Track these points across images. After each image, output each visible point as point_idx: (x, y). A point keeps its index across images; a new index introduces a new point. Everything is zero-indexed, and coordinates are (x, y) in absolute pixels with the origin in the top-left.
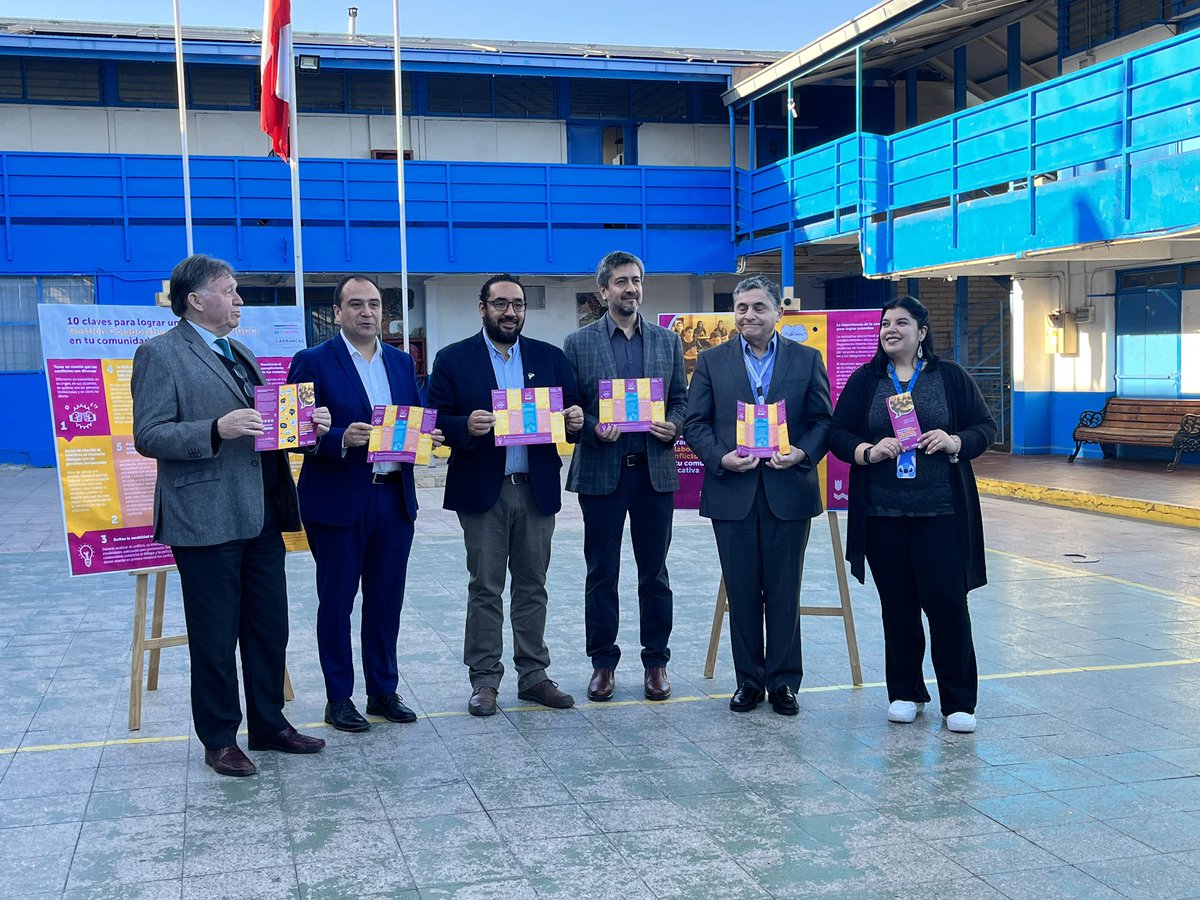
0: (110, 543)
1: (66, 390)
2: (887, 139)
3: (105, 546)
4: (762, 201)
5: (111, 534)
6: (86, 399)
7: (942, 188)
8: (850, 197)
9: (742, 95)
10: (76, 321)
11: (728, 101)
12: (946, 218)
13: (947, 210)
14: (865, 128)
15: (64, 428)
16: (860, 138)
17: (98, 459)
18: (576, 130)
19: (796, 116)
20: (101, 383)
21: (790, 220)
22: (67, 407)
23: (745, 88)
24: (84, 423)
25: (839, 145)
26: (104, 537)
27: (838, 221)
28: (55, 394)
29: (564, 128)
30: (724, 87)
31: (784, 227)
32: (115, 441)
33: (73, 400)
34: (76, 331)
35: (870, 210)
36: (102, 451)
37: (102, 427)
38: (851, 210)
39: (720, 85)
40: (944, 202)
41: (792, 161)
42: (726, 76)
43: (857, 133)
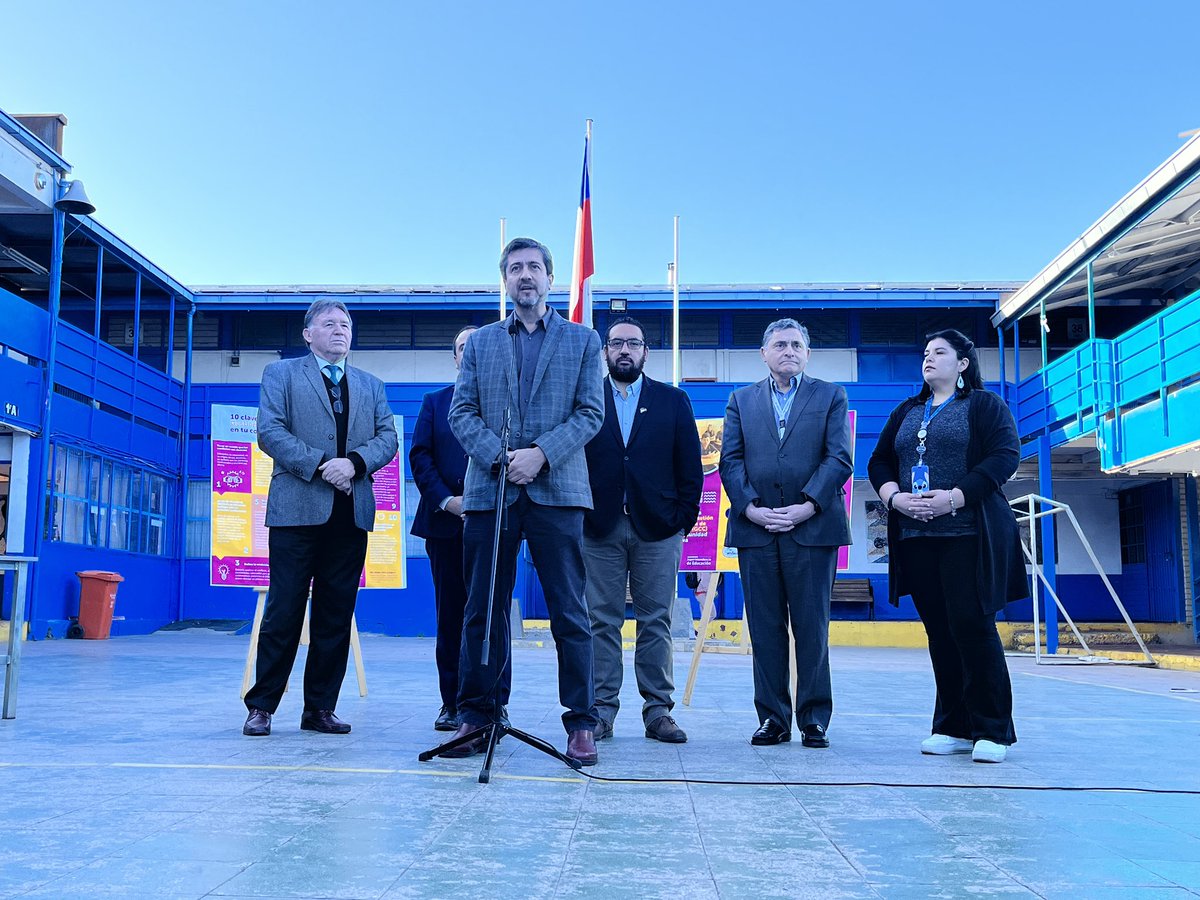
0: (242, 566)
1: (224, 460)
2: (1113, 342)
3: (237, 567)
4: (1026, 410)
5: (243, 560)
6: (236, 468)
7: (1154, 383)
8: (1089, 399)
9: (1007, 316)
10: (237, 417)
11: (996, 322)
12: (1159, 409)
13: (1158, 402)
14: (1098, 335)
15: (219, 486)
16: (1094, 344)
17: (240, 508)
18: (865, 357)
19: (1048, 330)
20: (249, 459)
21: (1046, 425)
22: (223, 473)
23: (1007, 309)
24: (233, 483)
25: (1079, 352)
26: (237, 561)
27: (1081, 422)
28: (215, 463)
29: (855, 355)
30: (993, 310)
31: (1041, 432)
32: (255, 497)
33: (228, 468)
34: (236, 423)
35: (1104, 409)
36: (244, 503)
37: (245, 487)
38: (1088, 411)
39: (990, 308)
40: (1156, 395)
41: (1046, 372)
42: (994, 301)
43: (1091, 340)
